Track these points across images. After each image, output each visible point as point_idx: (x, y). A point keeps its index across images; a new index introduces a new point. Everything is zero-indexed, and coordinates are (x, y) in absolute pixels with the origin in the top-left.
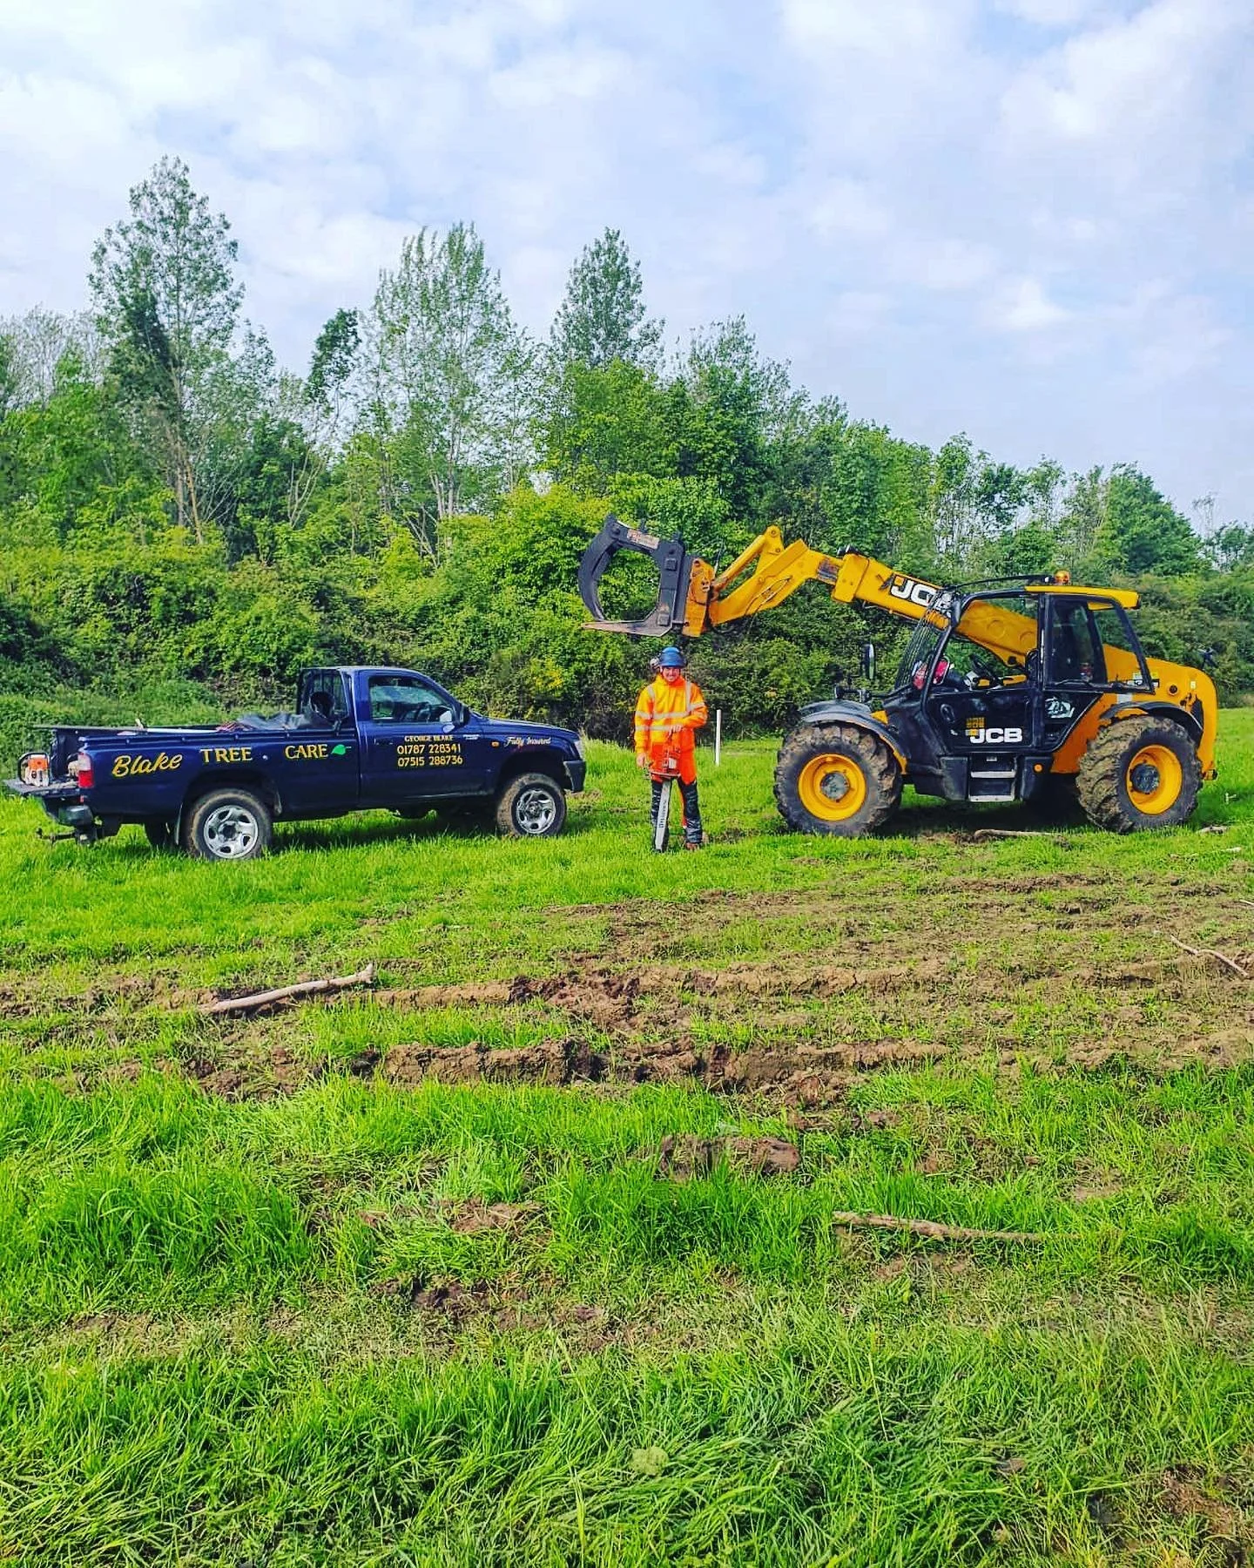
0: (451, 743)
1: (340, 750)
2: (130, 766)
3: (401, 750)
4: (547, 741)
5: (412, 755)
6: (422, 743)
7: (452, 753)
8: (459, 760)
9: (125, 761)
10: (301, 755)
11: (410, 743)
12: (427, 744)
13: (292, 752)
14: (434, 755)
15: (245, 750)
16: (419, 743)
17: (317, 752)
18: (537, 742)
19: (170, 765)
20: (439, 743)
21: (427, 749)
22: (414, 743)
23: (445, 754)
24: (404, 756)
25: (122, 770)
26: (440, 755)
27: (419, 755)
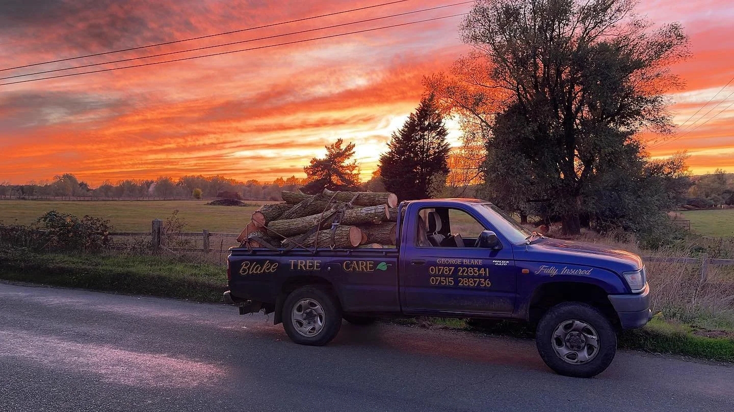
0: (479, 267)
1: (382, 266)
2: (249, 268)
3: (433, 270)
4: (587, 273)
5: (442, 275)
6: (452, 265)
7: (480, 276)
8: (487, 284)
9: (246, 266)
10: (354, 268)
11: (441, 265)
12: (456, 266)
13: (348, 266)
14: (463, 277)
15: (317, 262)
16: (449, 265)
17: (366, 267)
18: (573, 272)
19: (271, 270)
20: (468, 266)
21: (456, 271)
22: (444, 265)
23: (473, 277)
24: (435, 276)
25: (244, 270)
26: (468, 277)
27: (449, 276)
